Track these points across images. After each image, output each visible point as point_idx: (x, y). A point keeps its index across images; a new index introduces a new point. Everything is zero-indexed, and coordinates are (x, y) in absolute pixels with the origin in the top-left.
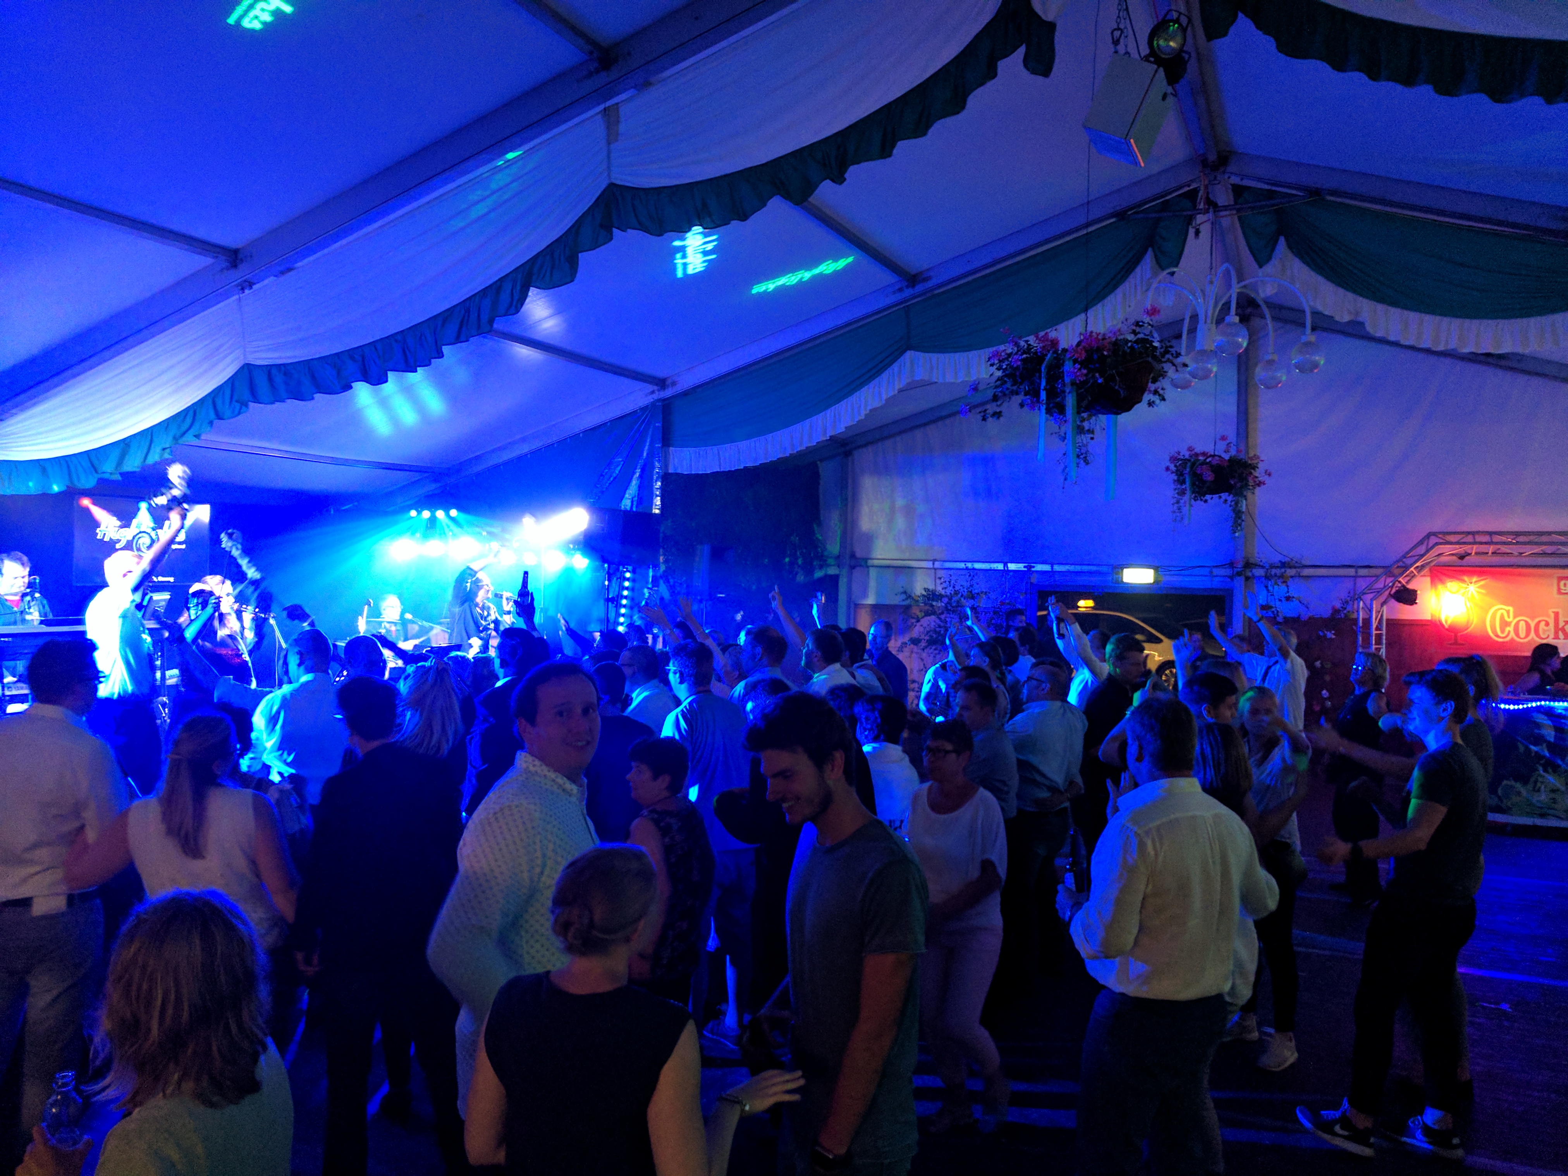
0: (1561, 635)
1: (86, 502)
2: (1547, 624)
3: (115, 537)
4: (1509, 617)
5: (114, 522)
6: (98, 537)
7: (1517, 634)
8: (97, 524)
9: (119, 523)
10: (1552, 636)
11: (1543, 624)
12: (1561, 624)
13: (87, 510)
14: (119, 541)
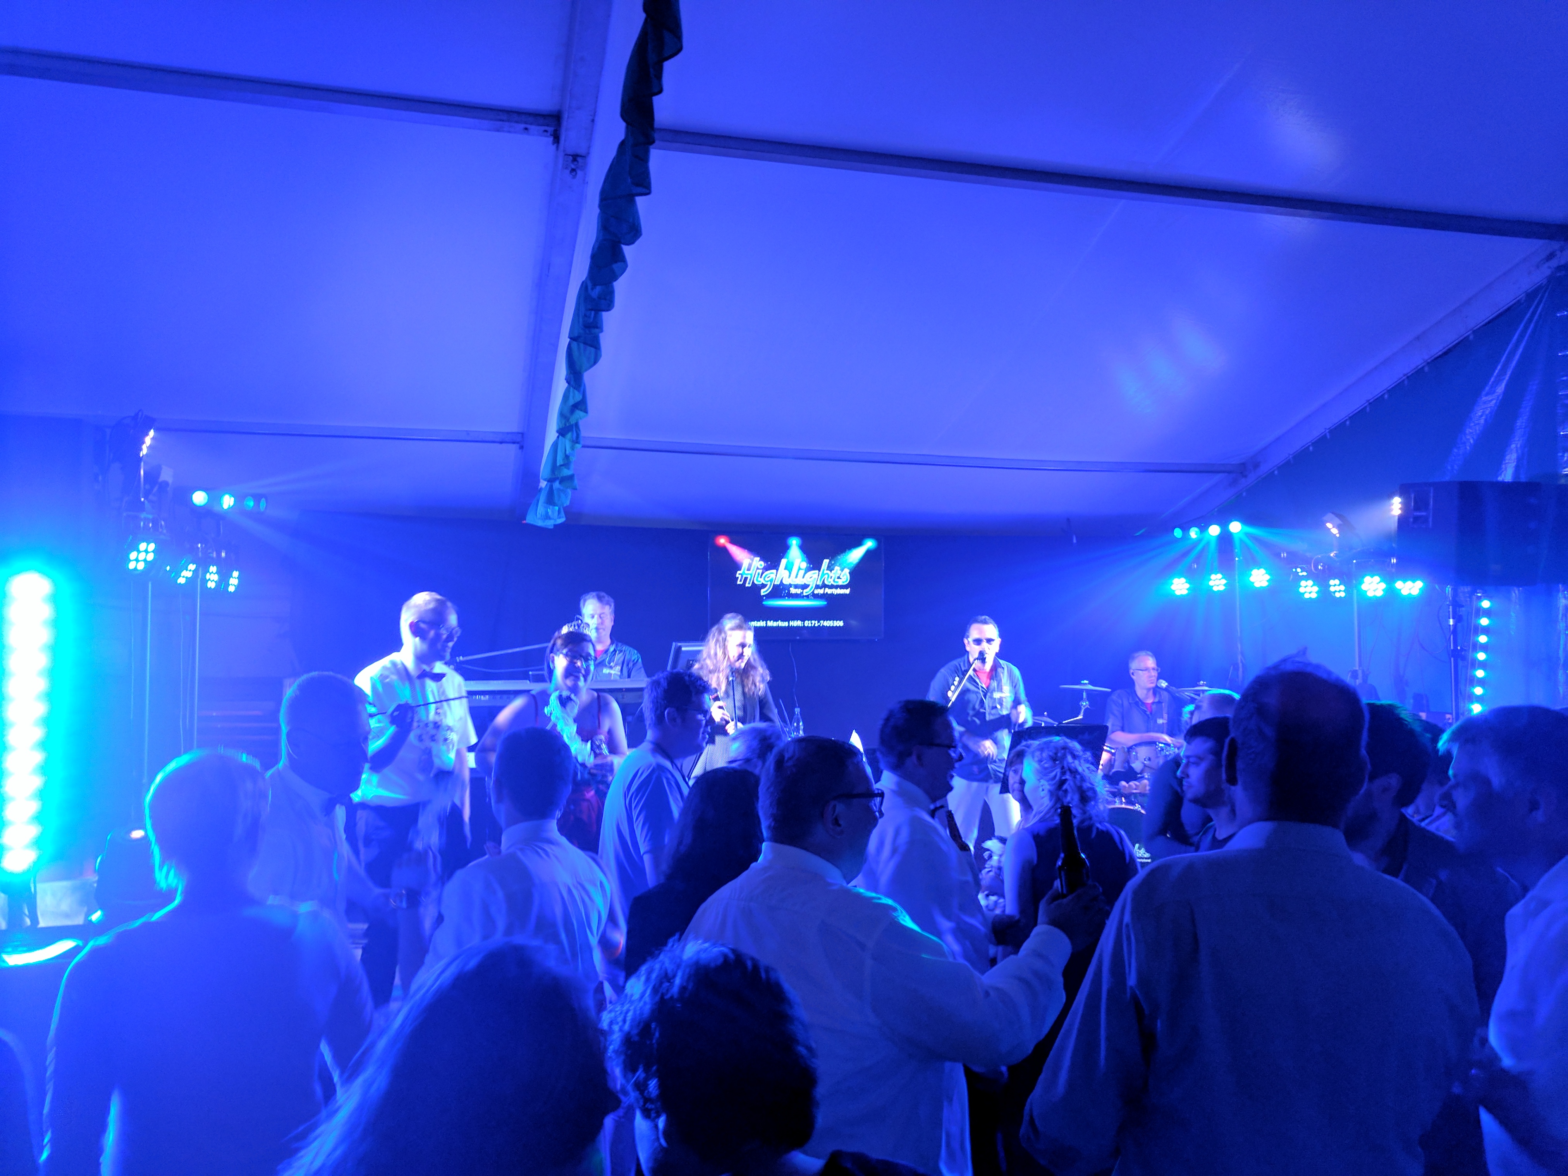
1: (722, 541)
3: (759, 581)
5: (758, 563)
6: (739, 583)
8: (737, 566)
9: (762, 564)
13: (724, 549)
14: (764, 586)
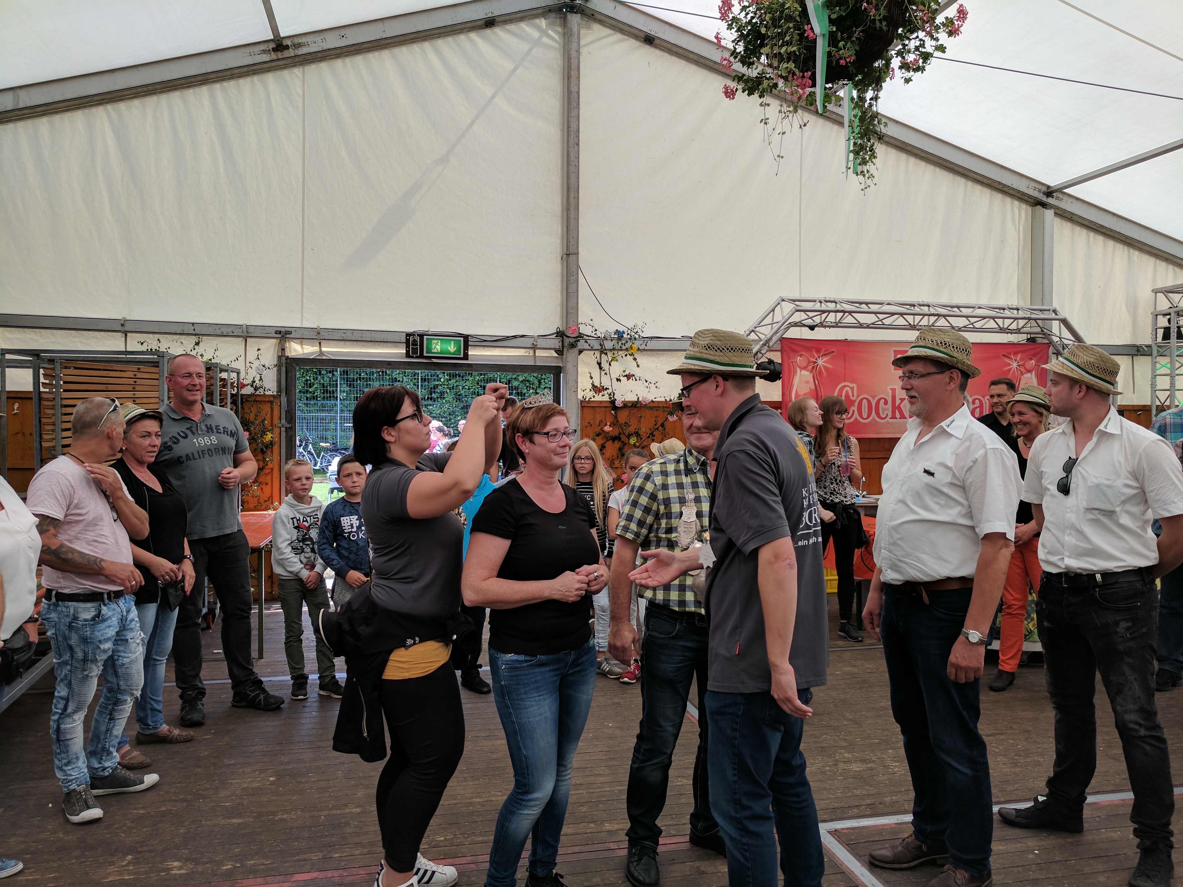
0: (898, 415)
2: (886, 403)
4: (853, 396)
7: (860, 415)
10: (890, 415)
11: (883, 401)
12: (898, 402)
